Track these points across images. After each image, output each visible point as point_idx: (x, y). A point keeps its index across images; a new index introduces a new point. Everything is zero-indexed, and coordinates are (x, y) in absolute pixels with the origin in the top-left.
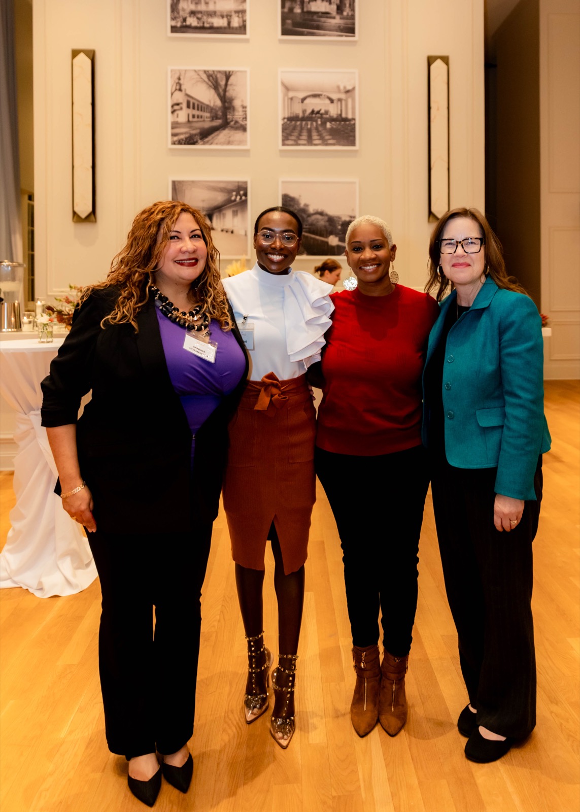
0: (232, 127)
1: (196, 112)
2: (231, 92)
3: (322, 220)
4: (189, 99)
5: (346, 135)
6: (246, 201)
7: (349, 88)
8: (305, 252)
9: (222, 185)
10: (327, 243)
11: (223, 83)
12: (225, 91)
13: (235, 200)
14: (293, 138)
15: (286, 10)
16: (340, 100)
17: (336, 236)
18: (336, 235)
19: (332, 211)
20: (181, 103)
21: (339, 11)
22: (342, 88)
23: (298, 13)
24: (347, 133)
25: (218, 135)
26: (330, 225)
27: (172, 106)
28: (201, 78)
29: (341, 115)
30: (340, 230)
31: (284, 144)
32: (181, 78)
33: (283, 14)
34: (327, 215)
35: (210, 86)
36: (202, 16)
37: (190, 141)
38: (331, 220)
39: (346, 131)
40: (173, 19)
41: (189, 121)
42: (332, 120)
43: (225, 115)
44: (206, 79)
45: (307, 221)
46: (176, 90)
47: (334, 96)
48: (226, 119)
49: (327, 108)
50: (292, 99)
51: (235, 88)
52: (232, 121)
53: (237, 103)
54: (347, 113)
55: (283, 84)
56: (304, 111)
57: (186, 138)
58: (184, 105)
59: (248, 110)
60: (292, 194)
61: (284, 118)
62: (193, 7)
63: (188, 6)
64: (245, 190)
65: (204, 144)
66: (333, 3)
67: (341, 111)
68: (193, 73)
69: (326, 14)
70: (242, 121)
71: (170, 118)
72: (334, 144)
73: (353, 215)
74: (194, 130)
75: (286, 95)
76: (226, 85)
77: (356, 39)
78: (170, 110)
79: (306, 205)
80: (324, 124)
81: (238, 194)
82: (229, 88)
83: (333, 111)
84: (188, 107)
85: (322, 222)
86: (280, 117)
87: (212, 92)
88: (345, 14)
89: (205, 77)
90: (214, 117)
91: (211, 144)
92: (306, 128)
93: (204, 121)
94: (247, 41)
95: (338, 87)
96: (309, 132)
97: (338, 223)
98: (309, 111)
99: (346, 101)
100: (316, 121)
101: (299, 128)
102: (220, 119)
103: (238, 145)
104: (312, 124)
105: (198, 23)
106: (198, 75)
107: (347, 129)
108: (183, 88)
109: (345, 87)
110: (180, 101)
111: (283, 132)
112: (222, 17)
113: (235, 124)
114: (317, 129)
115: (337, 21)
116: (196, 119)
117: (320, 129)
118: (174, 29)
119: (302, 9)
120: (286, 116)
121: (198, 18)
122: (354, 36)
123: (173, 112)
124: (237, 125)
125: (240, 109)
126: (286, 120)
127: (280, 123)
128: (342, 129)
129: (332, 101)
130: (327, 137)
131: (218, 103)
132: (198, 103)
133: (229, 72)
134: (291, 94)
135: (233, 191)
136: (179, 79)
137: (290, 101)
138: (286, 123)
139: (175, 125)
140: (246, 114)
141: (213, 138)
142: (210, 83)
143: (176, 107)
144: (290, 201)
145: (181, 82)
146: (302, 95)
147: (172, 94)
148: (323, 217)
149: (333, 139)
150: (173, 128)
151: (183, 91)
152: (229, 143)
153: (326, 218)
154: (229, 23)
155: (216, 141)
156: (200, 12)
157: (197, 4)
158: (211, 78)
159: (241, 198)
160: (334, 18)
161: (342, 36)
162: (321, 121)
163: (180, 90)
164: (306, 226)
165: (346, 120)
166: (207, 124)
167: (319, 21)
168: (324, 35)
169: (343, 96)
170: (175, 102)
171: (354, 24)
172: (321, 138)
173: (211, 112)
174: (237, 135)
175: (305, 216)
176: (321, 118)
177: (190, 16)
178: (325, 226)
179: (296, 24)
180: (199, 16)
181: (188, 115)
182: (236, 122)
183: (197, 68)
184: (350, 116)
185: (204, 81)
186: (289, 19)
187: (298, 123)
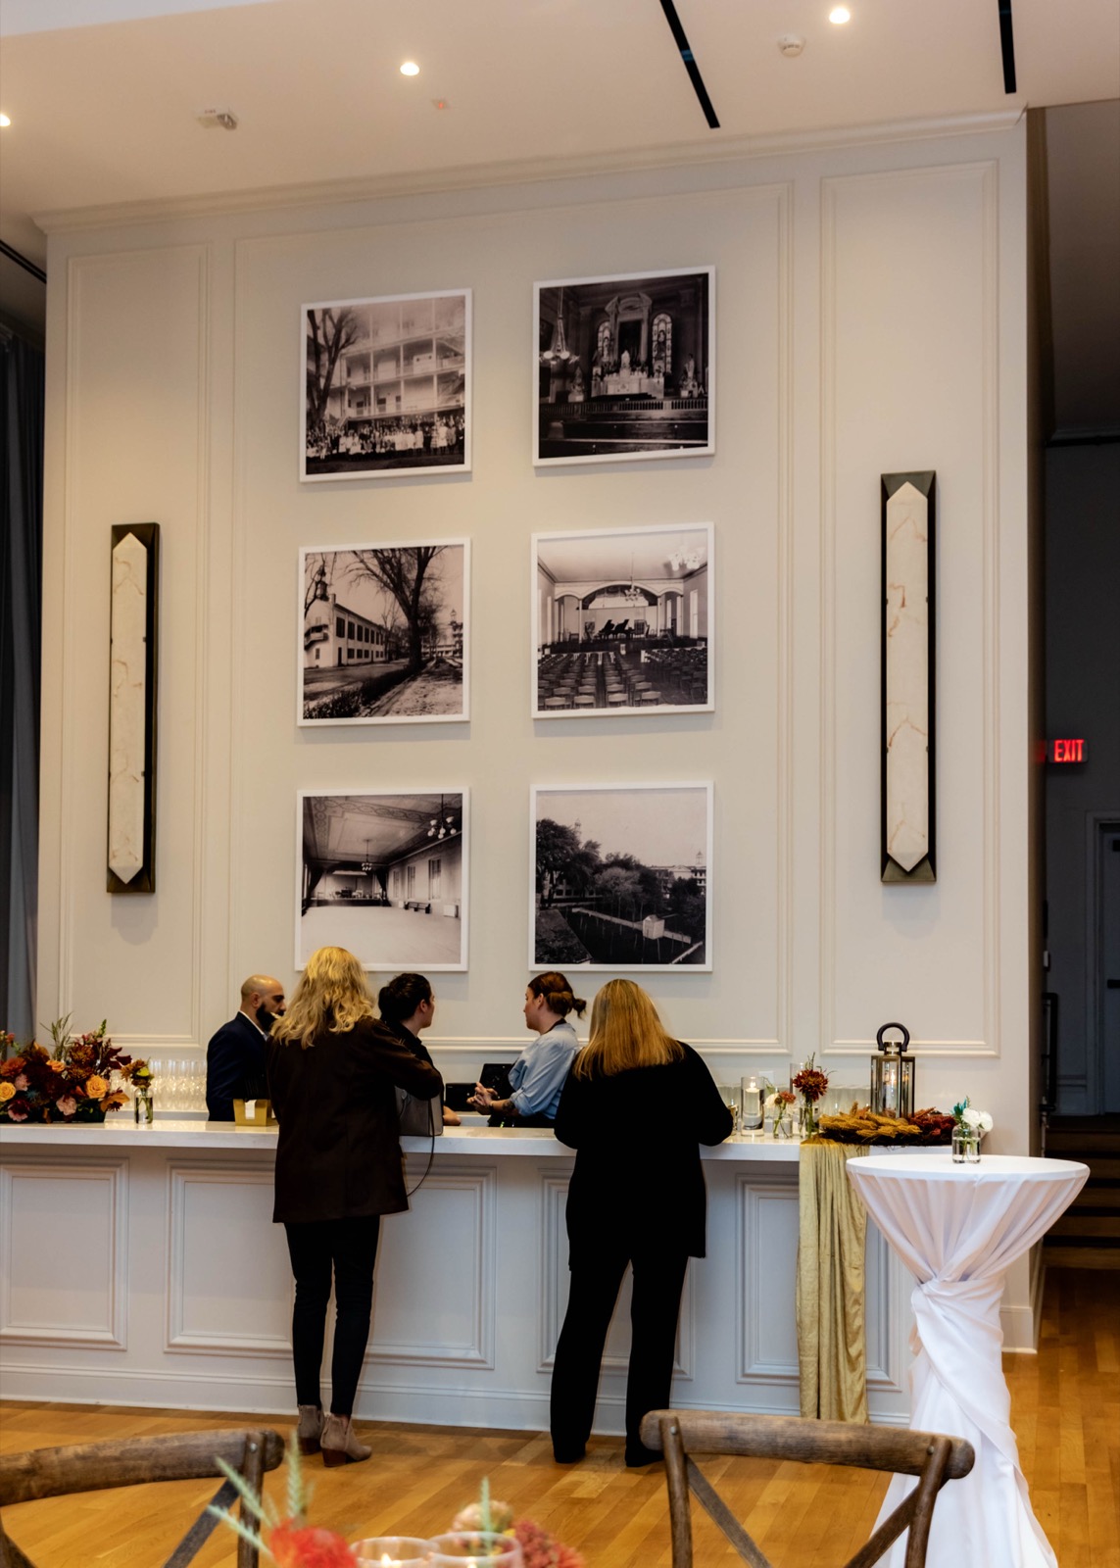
0: (430, 673)
1: (356, 645)
2: (429, 596)
3: (626, 879)
4: (342, 616)
5: (684, 678)
6: (459, 837)
7: (692, 566)
8: (589, 956)
9: (408, 805)
10: (640, 932)
11: (413, 575)
12: (417, 592)
13: (435, 837)
14: (563, 690)
15: (551, 399)
16: (671, 596)
17: (660, 918)
18: (660, 914)
19: (650, 859)
20: (326, 626)
21: (671, 390)
22: (675, 567)
23: (578, 403)
24: (686, 674)
25: (400, 693)
26: (644, 890)
27: (307, 635)
28: (369, 569)
29: (673, 630)
30: (669, 903)
31: (541, 708)
32: (327, 570)
33: (544, 408)
34: (638, 867)
35: (386, 584)
36: (371, 432)
37: (343, 708)
38: (649, 879)
39: (685, 669)
40: (310, 443)
41: (340, 664)
42: (652, 643)
43: (415, 646)
44: (378, 571)
45: (594, 883)
46: (315, 597)
47: (658, 589)
48: (419, 655)
49: (640, 618)
50: (561, 601)
51: (437, 584)
52: (432, 659)
53: (443, 618)
54: (687, 625)
55: (542, 567)
56: (589, 627)
57: (335, 702)
58: (331, 631)
59: (465, 631)
60: (561, 820)
61: (545, 646)
62: (352, 413)
63: (343, 411)
64: (457, 813)
65: (370, 714)
66: (656, 374)
67: (674, 621)
68: (351, 558)
69: (642, 400)
70: (453, 658)
71: (302, 660)
72: (656, 702)
73: (698, 867)
74: (349, 684)
75: (549, 592)
76: (420, 579)
77: (709, 450)
78: (301, 642)
79: (592, 846)
80: (634, 654)
81: (441, 823)
82: (426, 585)
83: (656, 621)
84: (340, 633)
85: (627, 884)
86: (536, 642)
87: (391, 596)
88: (685, 394)
89: (374, 564)
90: (393, 654)
91: (387, 713)
92: (592, 667)
93: (372, 662)
94: (468, 475)
95: (668, 566)
96: (601, 673)
97: (665, 888)
98: (600, 626)
99: (686, 597)
100: (617, 650)
101: (576, 668)
102: (404, 656)
103: (444, 712)
104: (606, 657)
105: (363, 448)
106: (362, 561)
107: (687, 663)
108: (330, 591)
109: (682, 566)
110: (324, 621)
111: (540, 678)
112: (414, 428)
113: (437, 666)
114: (617, 666)
115: (667, 412)
116: (355, 660)
117: (625, 666)
118: (314, 466)
119: (587, 392)
120: (549, 642)
121: (363, 437)
122: (706, 445)
123: (307, 648)
124: (444, 667)
125: (449, 632)
126: (547, 651)
127: (536, 656)
128: (675, 664)
129: (652, 600)
130: (641, 686)
131: (403, 620)
132: (361, 623)
133: (427, 548)
134: (560, 591)
135: (431, 816)
136: (322, 573)
137: (557, 604)
138: (547, 657)
139: (312, 675)
140: (460, 643)
141: (390, 699)
142: (385, 578)
143: (315, 636)
144: (554, 836)
145: (326, 580)
146: (583, 591)
147: (307, 609)
148: (629, 874)
149: (654, 689)
150: (307, 682)
151: (331, 597)
152: (424, 709)
153: (637, 875)
154: (428, 440)
155: (396, 707)
156: (368, 422)
157: (360, 405)
158: (388, 567)
159: (447, 833)
160: (659, 406)
161: (676, 446)
162: (627, 648)
163: (324, 597)
164: (591, 893)
165: (686, 641)
166: (378, 670)
167: (625, 417)
168: (636, 448)
169: (678, 587)
170: (314, 624)
171: (705, 416)
172: (628, 687)
173: (386, 642)
174: (443, 691)
175: (588, 871)
176: (628, 640)
177: (346, 435)
178: (634, 894)
179: (571, 430)
180: (366, 431)
181: (340, 649)
182: (441, 661)
183: (358, 547)
184: (694, 633)
185: (375, 574)
186: (558, 420)
187: (576, 655)
